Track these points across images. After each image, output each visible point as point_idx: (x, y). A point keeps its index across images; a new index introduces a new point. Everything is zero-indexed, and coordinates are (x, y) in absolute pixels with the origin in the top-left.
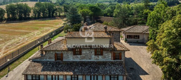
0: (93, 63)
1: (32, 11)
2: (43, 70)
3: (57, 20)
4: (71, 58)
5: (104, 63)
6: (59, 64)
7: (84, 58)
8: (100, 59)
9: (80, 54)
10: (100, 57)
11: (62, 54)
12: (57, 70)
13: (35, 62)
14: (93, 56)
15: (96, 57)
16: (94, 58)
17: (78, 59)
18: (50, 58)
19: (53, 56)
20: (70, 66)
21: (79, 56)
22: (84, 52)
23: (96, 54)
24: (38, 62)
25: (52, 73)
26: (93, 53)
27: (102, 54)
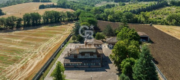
0: (89, 59)
1: (42, 18)
2: (71, 62)
3: (62, 26)
4: (80, 57)
5: (94, 59)
6: (76, 59)
7: (86, 57)
8: (92, 57)
9: (84, 55)
10: (92, 56)
11: (77, 56)
12: (76, 62)
13: (66, 59)
14: (89, 56)
15: (91, 56)
16: (90, 57)
17: (83, 57)
18: (72, 57)
19: (73, 56)
20: (80, 60)
21: (84, 56)
22: (86, 54)
23: (91, 55)
24: (67, 59)
25: (74, 63)
26: (89, 55)
27: (93, 55)
